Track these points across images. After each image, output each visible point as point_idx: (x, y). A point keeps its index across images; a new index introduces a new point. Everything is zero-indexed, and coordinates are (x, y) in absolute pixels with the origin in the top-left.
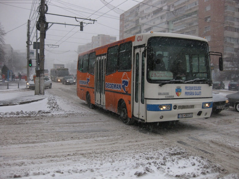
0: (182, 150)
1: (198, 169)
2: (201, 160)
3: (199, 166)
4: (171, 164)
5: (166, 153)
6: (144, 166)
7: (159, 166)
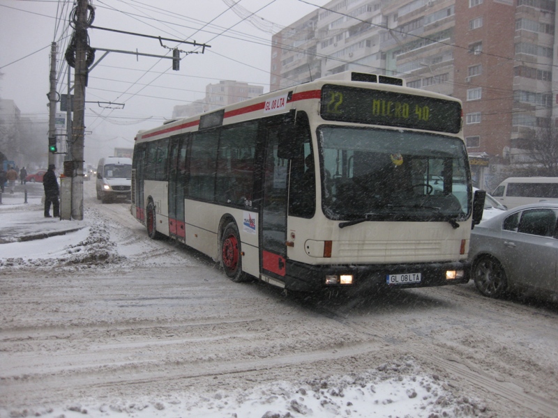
1: (423, 408)
2: (432, 384)
3: (425, 398)
4: (358, 394)
6: (289, 397)
7: (326, 397)
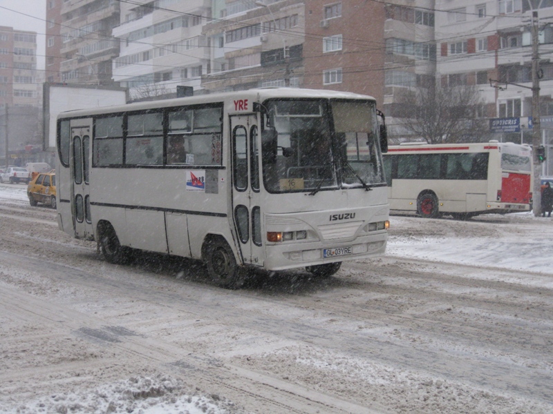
0: (166, 382)
2: (209, 404)
5: (120, 392)
